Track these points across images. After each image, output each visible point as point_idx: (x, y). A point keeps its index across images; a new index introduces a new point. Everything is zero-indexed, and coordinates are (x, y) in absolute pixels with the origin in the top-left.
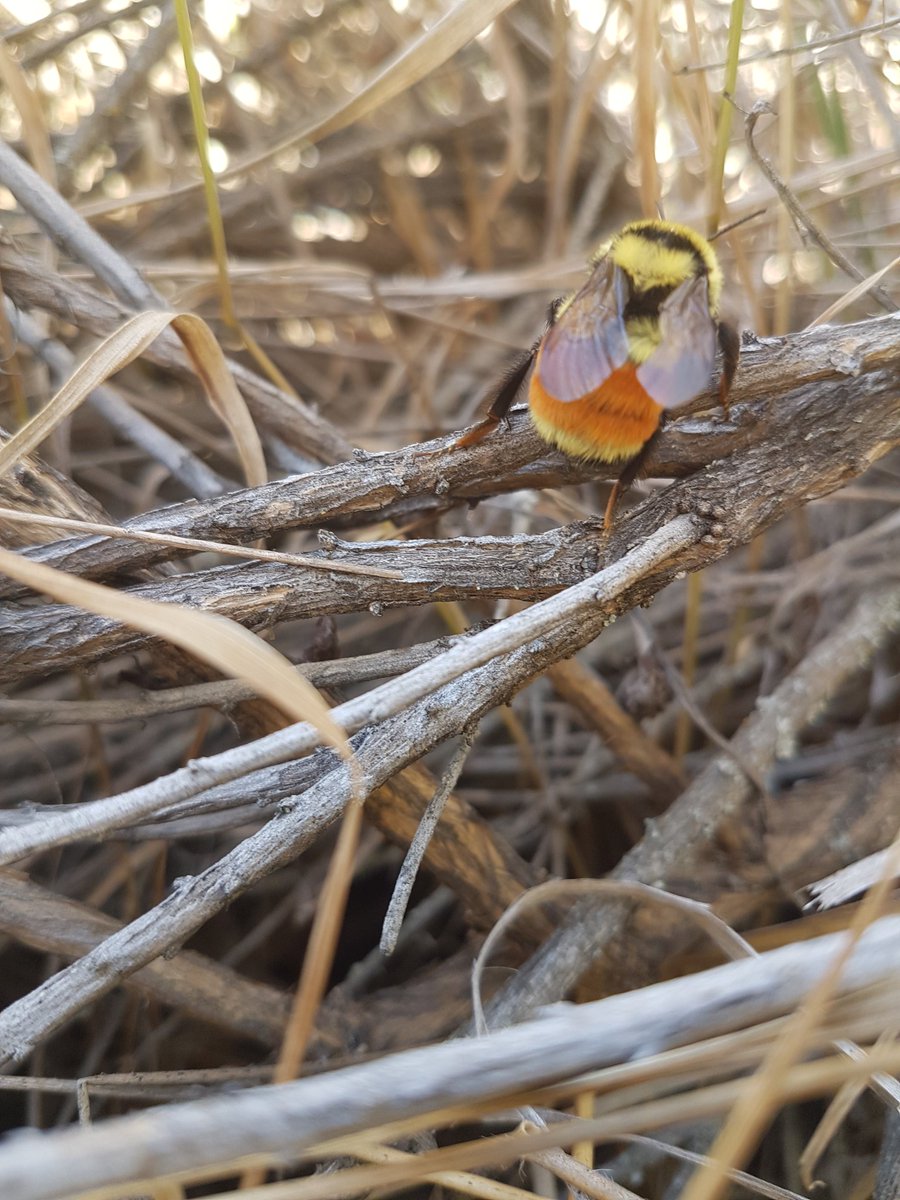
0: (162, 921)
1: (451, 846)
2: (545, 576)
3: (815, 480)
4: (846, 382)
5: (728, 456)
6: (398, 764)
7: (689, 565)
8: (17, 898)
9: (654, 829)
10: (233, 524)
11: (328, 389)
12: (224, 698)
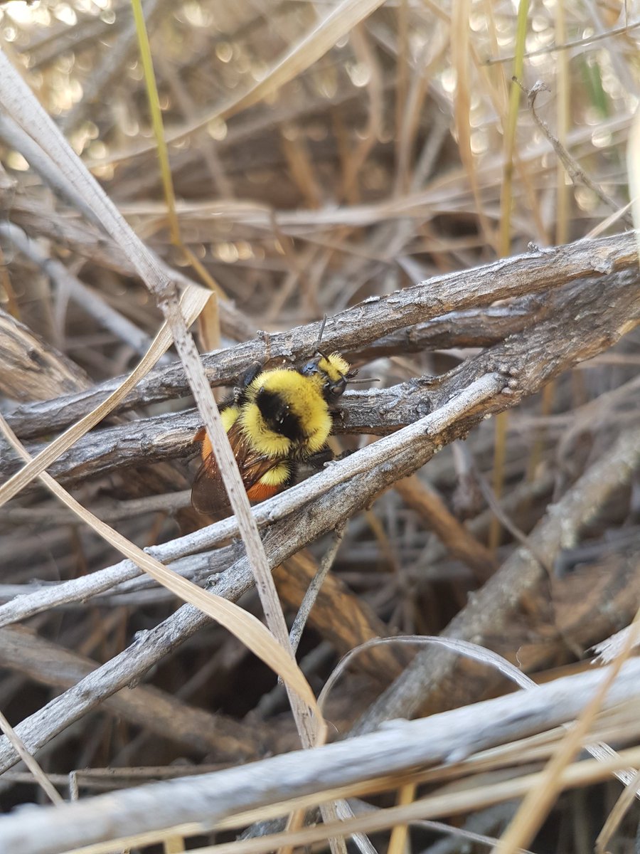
0: (127, 662)
1: (330, 611)
2: (391, 417)
3: (582, 347)
4: (602, 278)
5: (521, 332)
6: (289, 551)
7: (493, 409)
8: (29, 647)
9: (474, 599)
10: (175, 384)
11: (245, 292)
12: (170, 506)
